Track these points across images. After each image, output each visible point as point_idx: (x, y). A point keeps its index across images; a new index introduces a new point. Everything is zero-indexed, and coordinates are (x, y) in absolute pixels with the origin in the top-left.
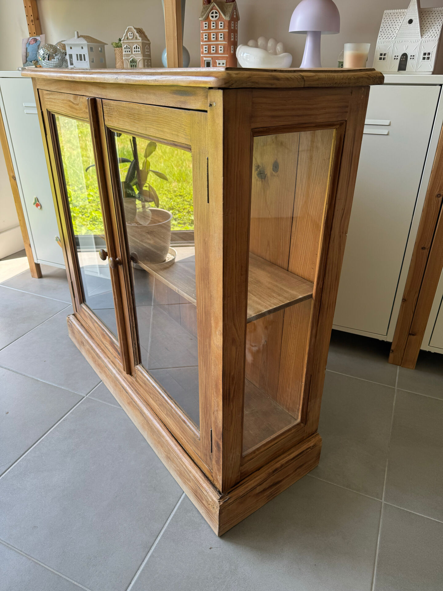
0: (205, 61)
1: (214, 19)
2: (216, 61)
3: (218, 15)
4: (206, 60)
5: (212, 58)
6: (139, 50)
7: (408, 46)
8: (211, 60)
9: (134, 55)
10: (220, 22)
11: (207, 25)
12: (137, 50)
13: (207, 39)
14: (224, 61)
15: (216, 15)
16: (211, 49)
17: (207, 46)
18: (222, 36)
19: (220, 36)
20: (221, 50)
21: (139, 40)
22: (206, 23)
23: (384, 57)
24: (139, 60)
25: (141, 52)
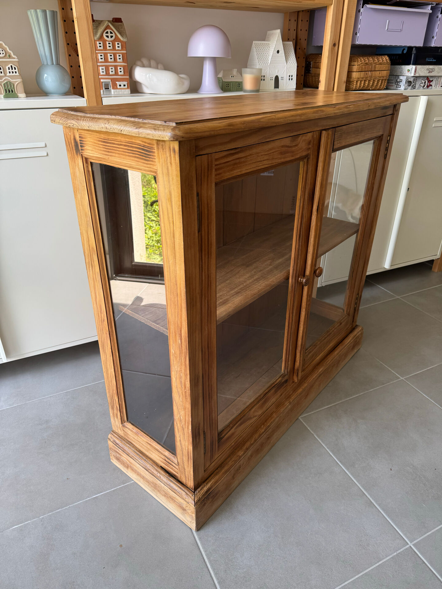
0: (102, 82)
1: (110, 39)
2: (117, 82)
3: (113, 35)
4: (104, 82)
5: (112, 79)
6: (17, 70)
7: (278, 70)
8: (110, 82)
9: (8, 76)
10: (116, 43)
11: (101, 45)
12: (12, 71)
13: (103, 60)
14: (126, 83)
15: (112, 35)
16: (109, 71)
17: (104, 68)
18: (121, 57)
19: (118, 57)
20: (121, 71)
21: (14, 58)
22: (100, 42)
23: (264, 78)
24: (17, 83)
25: (19, 73)
